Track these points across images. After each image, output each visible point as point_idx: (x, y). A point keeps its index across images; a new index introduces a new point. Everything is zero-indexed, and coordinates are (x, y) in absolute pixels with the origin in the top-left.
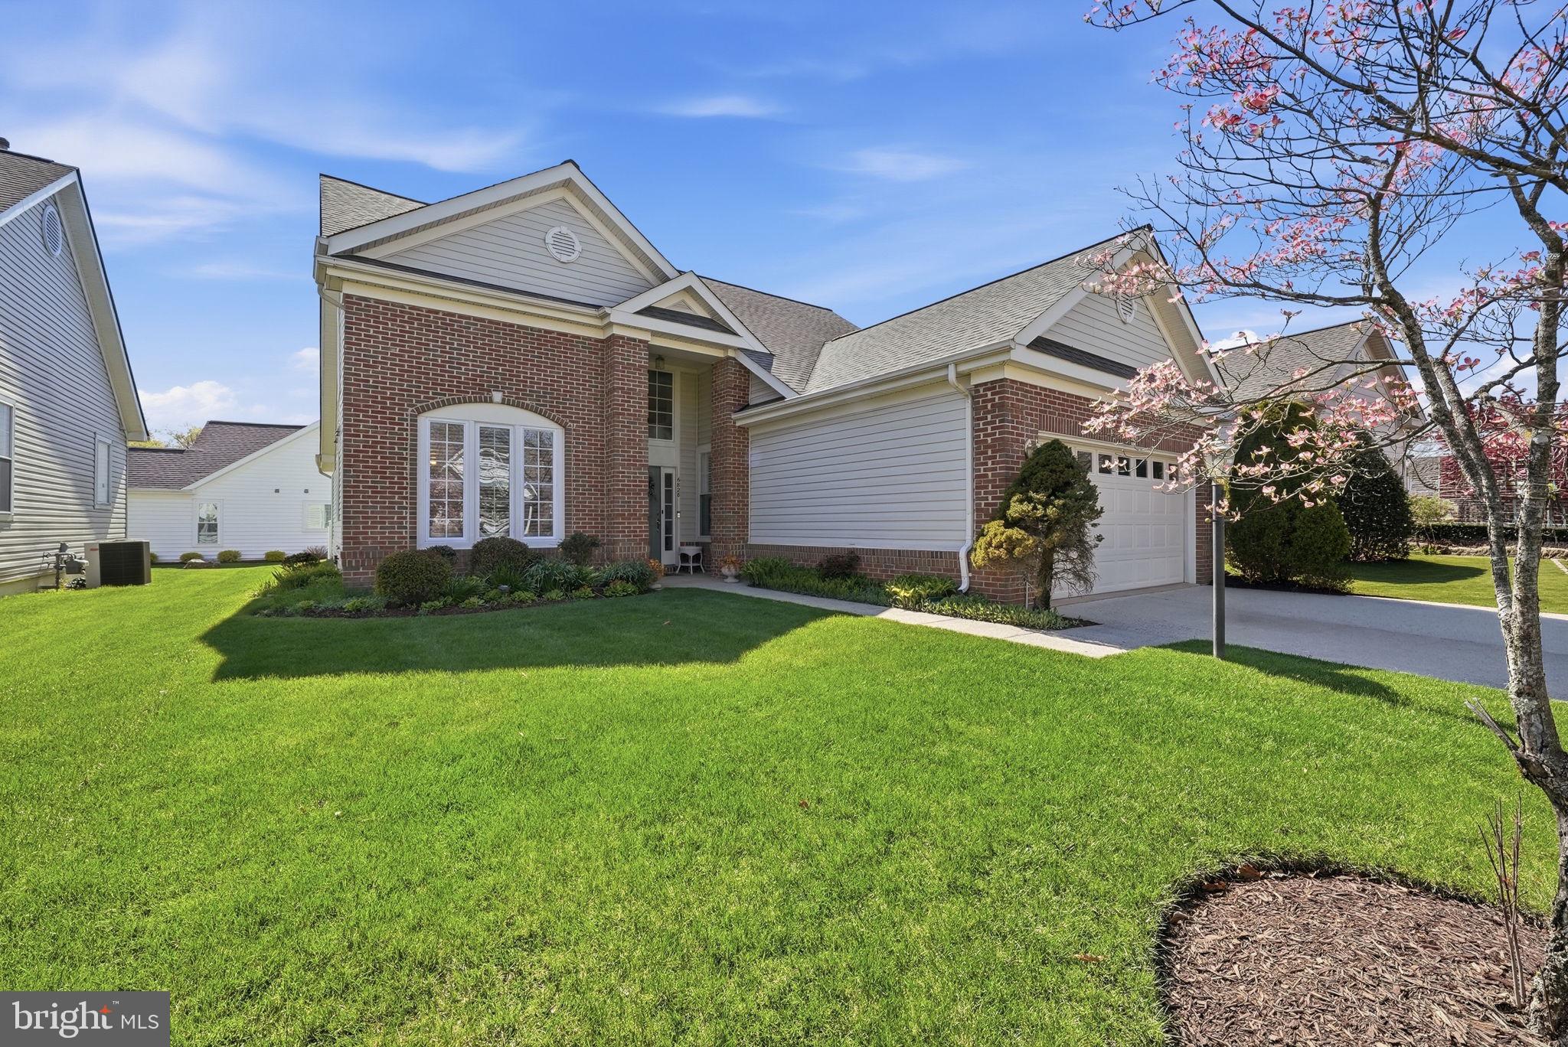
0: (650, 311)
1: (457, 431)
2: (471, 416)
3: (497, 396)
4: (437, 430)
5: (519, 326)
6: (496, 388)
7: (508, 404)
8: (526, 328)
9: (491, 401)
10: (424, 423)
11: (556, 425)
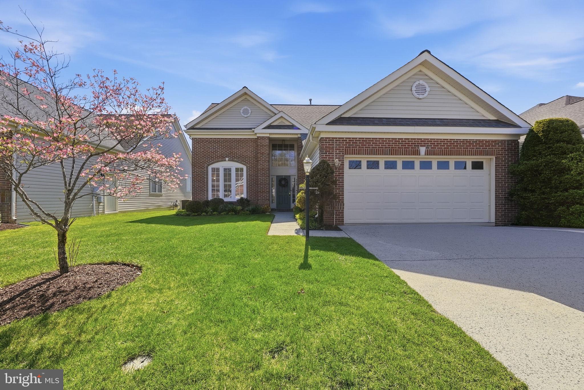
0: (270, 127)
1: (218, 170)
2: (221, 165)
3: (227, 159)
4: (213, 170)
5: (233, 139)
6: (227, 157)
7: (230, 161)
8: (235, 139)
9: (226, 161)
10: (210, 168)
11: (244, 166)
